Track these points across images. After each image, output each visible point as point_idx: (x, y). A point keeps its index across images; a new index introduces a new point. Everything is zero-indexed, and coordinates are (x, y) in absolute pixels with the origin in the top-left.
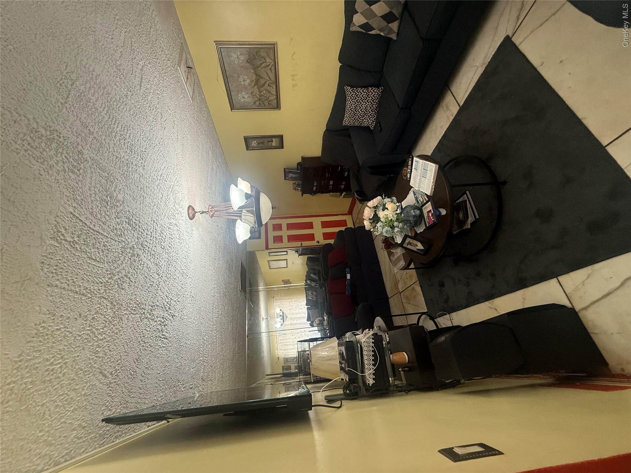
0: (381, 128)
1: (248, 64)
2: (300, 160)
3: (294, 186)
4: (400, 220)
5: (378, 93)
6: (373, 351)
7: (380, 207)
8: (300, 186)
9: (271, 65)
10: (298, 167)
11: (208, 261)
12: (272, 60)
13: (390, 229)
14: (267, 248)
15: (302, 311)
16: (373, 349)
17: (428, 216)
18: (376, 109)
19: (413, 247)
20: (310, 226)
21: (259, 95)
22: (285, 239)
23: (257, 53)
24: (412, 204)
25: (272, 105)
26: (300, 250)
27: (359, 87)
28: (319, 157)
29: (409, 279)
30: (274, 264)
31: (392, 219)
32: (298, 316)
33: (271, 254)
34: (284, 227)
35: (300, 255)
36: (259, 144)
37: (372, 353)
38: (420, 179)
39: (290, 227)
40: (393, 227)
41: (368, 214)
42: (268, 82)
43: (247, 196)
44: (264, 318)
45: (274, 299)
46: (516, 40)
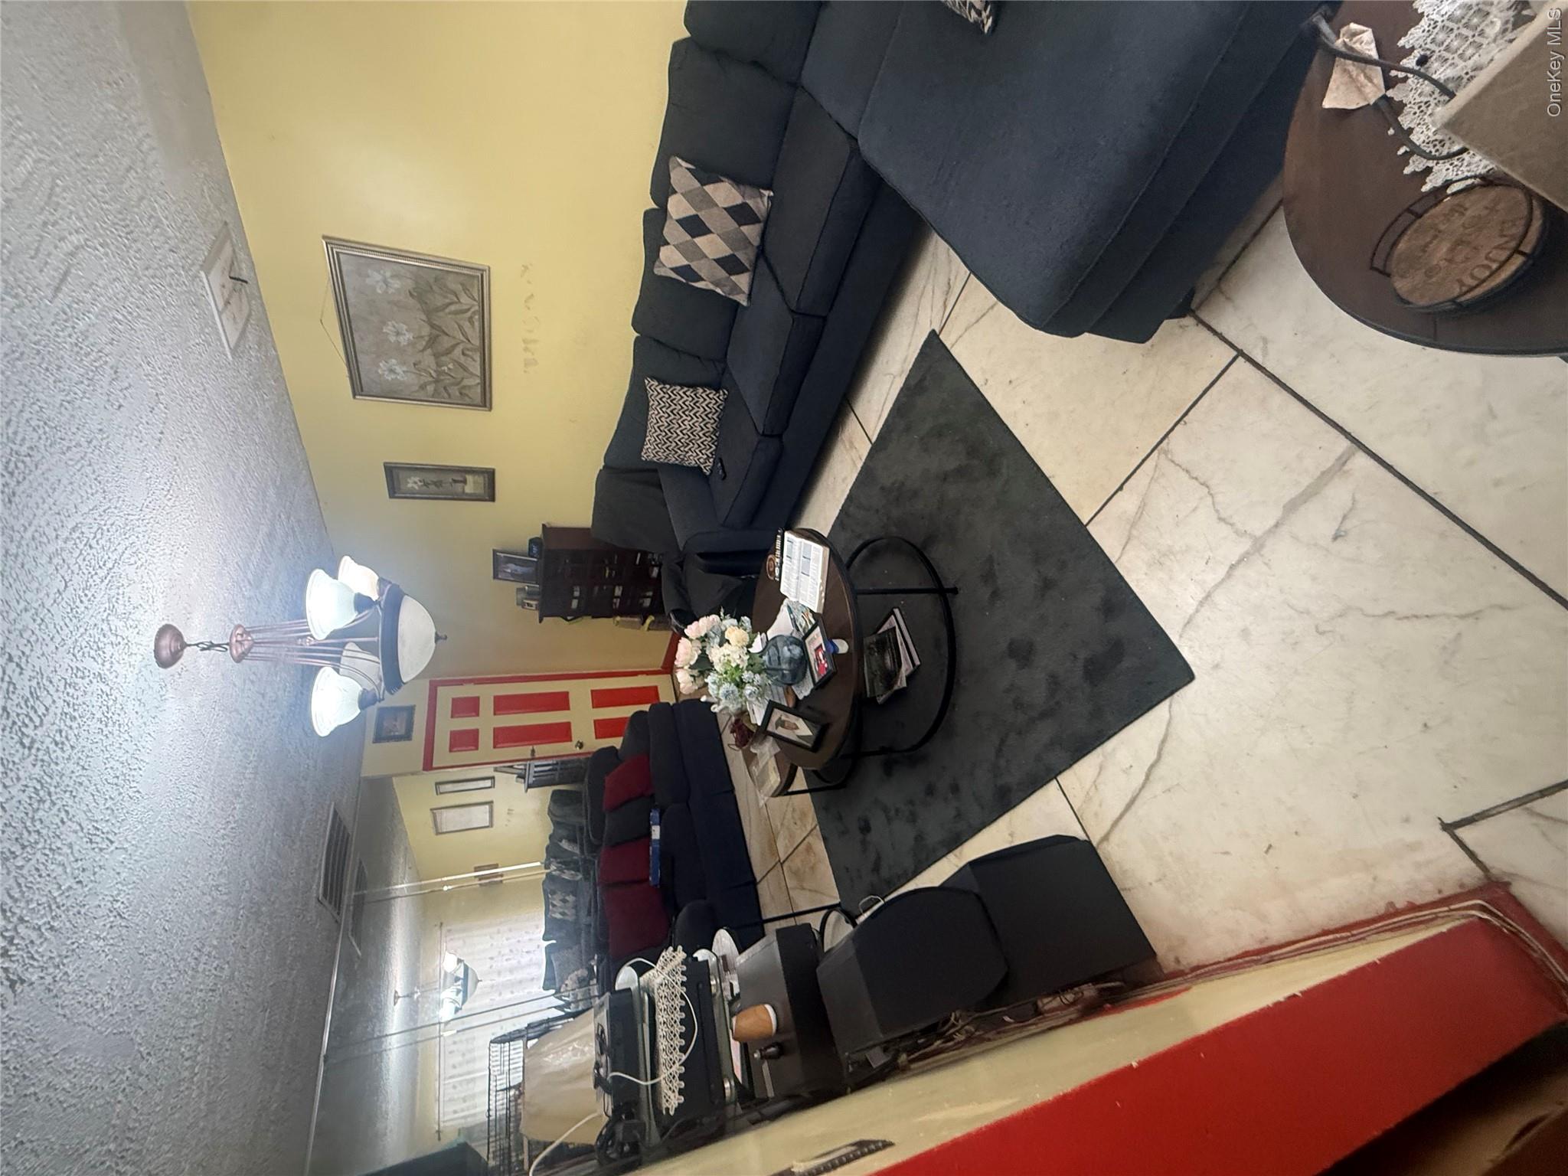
0: (724, 471)
1: (411, 301)
2: (538, 533)
3: (519, 597)
4: (756, 668)
5: (717, 402)
6: (682, 1009)
7: (713, 638)
8: (535, 597)
9: (472, 310)
10: (530, 549)
11: (207, 798)
12: (475, 300)
13: (735, 688)
14: (428, 765)
15: (531, 960)
16: (683, 1003)
17: (818, 659)
18: (714, 433)
19: (790, 731)
20: (560, 702)
21: (435, 371)
22: (486, 738)
23: (436, 280)
24: (787, 633)
25: (470, 398)
26: (532, 772)
27: (675, 385)
28: (588, 529)
29: (799, 822)
30: (451, 819)
31: (738, 665)
32: (518, 976)
33: (443, 788)
34: (487, 706)
35: (529, 786)
36: (426, 484)
37: (679, 1016)
38: (798, 578)
39: (503, 705)
40: (740, 684)
41: (686, 654)
42: (461, 347)
43: (362, 603)
44: (400, 994)
45: (444, 929)
46: (947, 339)
